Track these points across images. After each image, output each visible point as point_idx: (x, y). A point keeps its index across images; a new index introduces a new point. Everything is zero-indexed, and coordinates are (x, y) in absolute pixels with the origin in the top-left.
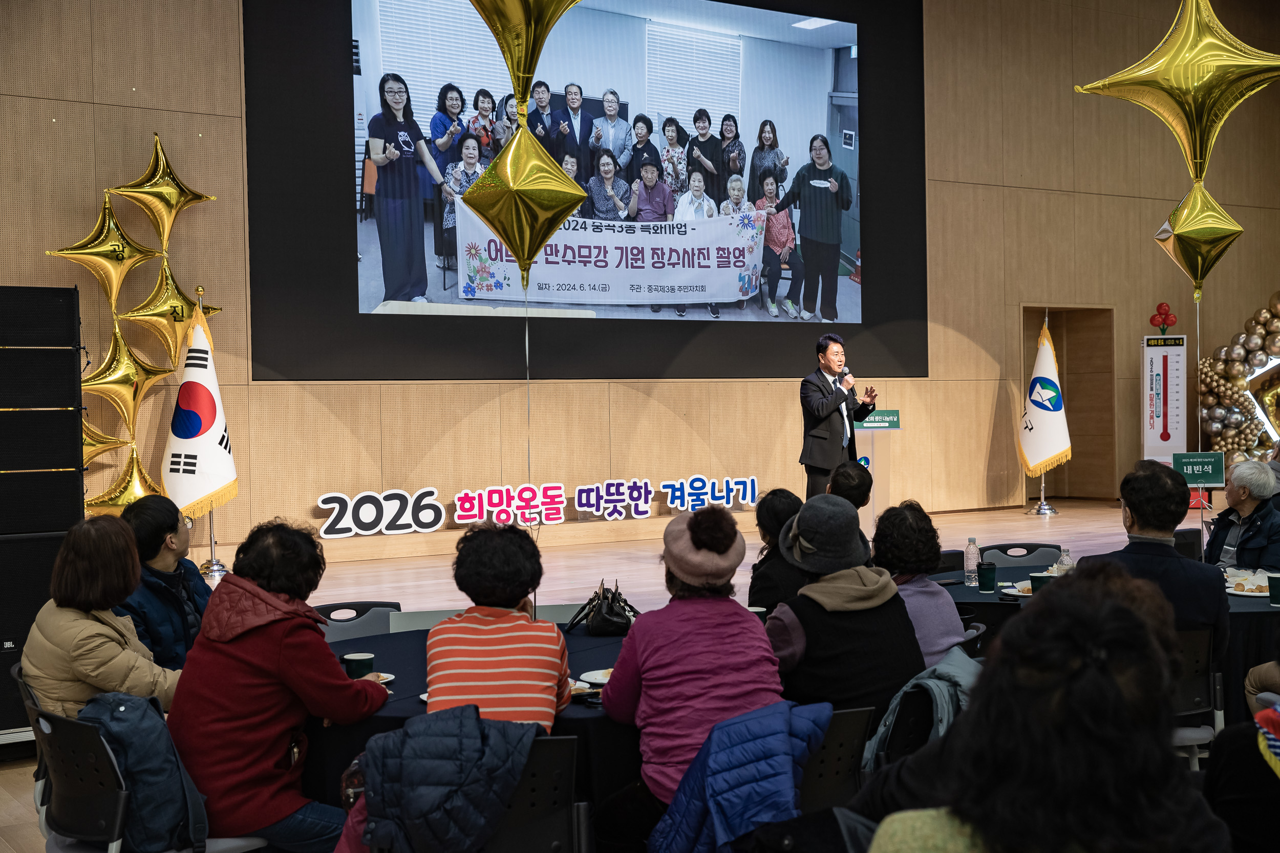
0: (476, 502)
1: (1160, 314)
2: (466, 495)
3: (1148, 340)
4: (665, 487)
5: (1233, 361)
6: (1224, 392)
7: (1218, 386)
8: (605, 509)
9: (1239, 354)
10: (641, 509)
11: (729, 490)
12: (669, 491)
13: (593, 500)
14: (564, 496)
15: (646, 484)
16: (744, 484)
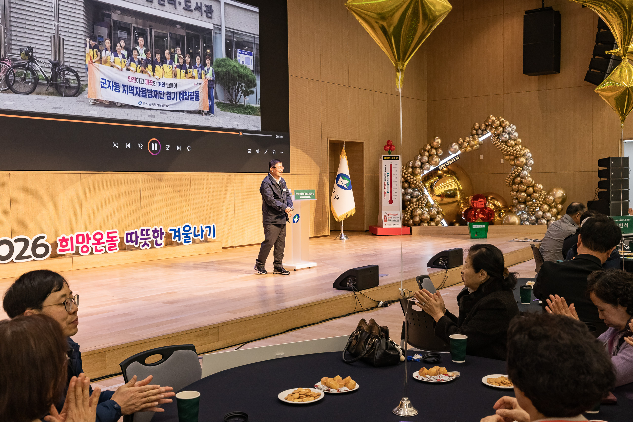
0: (69, 242)
1: (388, 145)
2: (64, 238)
3: (384, 157)
4: (171, 230)
5: (416, 167)
6: (413, 182)
7: (410, 179)
8: (140, 243)
9: (418, 164)
10: (159, 243)
11: (202, 231)
12: (173, 232)
13: (134, 239)
14: (118, 237)
15: (161, 229)
16: (209, 227)
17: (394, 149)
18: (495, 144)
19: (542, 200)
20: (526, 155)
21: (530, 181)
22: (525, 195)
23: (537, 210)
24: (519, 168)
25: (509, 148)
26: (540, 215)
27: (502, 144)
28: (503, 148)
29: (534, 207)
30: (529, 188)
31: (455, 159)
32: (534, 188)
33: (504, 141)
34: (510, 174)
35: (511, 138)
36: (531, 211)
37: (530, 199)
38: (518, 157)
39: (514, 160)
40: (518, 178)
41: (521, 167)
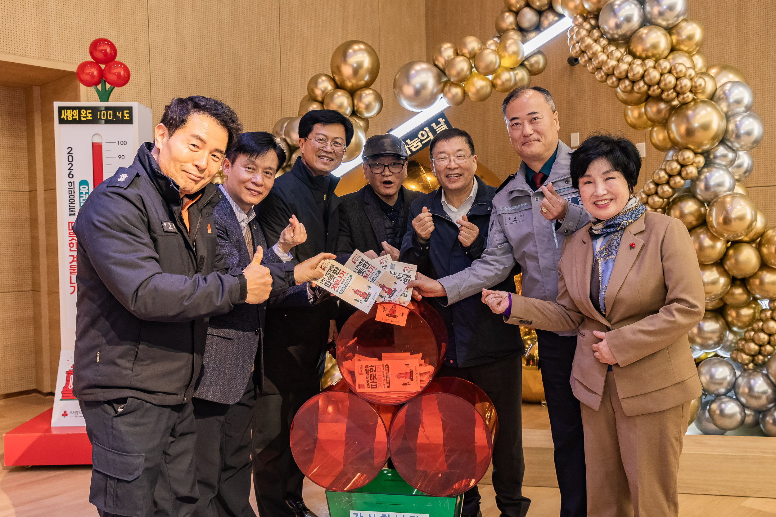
1: (97, 61)
3: (61, 109)
17: (124, 80)
18: (582, 52)
20: (727, 99)
22: (723, 280)
24: (689, 155)
25: (643, 64)
27: (612, 48)
28: (613, 63)
29: (764, 337)
30: (737, 251)
31: (433, 131)
32: (765, 250)
33: (620, 36)
34: (648, 185)
35: (653, 20)
36: (747, 351)
37: (745, 297)
38: (684, 107)
39: (664, 124)
40: (685, 202)
41: (700, 151)
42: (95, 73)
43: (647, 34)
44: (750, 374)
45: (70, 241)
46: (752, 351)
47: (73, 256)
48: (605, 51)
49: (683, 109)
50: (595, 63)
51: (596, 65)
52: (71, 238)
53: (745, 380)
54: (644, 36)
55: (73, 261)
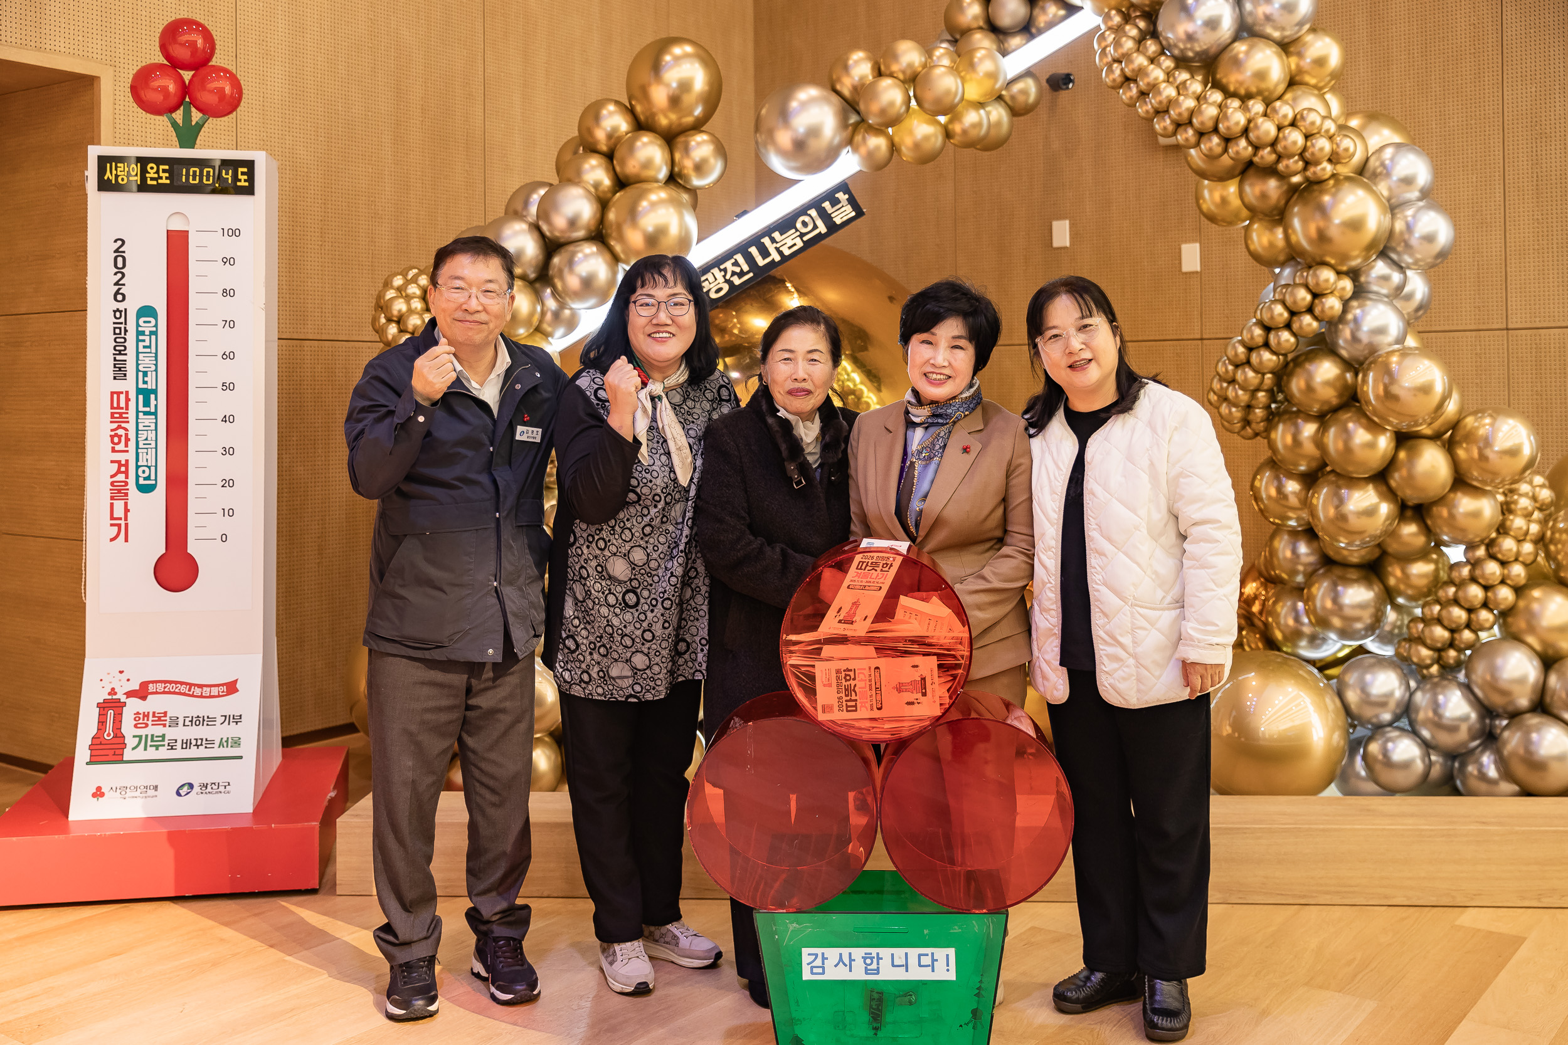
1: (171, 64)
3: (105, 164)
17: (229, 105)
18: (1127, 80)
19: (1528, 547)
20: (1388, 175)
21: (1425, 390)
22: (1385, 508)
23: (1484, 636)
24: (1327, 275)
25: (1244, 108)
26: (1522, 681)
27: (1183, 76)
28: (1189, 103)
29: (1458, 614)
30: (1413, 454)
32: (1461, 453)
33: (1197, 54)
34: (1250, 331)
35: (1257, 28)
36: (1429, 641)
37: (1421, 540)
38: (1316, 187)
39: (1278, 216)
40: (1317, 361)
41: (1345, 268)
42: (172, 87)
43: (1247, 53)
44: (1436, 685)
45: (112, 430)
46: (1437, 641)
47: (119, 462)
48: (1171, 80)
49: (1313, 191)
50: (1153, 101)
51: (1156, 105)
52: (115, 425)
53: (1428, 696)
54: (1241, 56)
55: (119, 472)
